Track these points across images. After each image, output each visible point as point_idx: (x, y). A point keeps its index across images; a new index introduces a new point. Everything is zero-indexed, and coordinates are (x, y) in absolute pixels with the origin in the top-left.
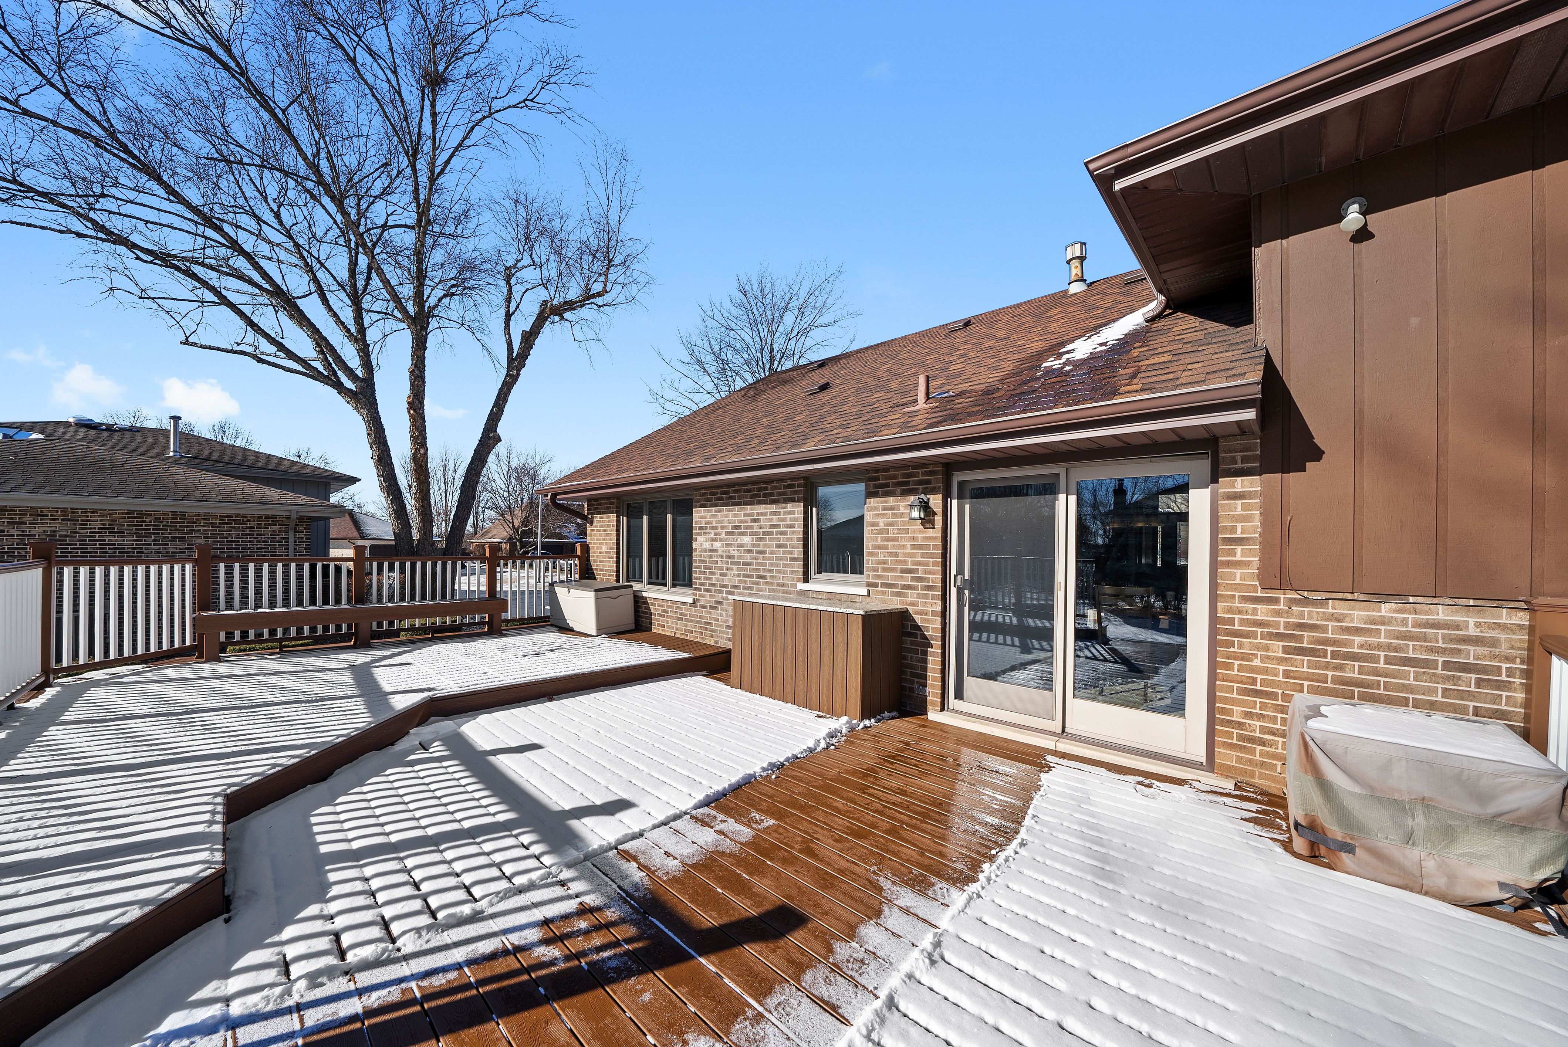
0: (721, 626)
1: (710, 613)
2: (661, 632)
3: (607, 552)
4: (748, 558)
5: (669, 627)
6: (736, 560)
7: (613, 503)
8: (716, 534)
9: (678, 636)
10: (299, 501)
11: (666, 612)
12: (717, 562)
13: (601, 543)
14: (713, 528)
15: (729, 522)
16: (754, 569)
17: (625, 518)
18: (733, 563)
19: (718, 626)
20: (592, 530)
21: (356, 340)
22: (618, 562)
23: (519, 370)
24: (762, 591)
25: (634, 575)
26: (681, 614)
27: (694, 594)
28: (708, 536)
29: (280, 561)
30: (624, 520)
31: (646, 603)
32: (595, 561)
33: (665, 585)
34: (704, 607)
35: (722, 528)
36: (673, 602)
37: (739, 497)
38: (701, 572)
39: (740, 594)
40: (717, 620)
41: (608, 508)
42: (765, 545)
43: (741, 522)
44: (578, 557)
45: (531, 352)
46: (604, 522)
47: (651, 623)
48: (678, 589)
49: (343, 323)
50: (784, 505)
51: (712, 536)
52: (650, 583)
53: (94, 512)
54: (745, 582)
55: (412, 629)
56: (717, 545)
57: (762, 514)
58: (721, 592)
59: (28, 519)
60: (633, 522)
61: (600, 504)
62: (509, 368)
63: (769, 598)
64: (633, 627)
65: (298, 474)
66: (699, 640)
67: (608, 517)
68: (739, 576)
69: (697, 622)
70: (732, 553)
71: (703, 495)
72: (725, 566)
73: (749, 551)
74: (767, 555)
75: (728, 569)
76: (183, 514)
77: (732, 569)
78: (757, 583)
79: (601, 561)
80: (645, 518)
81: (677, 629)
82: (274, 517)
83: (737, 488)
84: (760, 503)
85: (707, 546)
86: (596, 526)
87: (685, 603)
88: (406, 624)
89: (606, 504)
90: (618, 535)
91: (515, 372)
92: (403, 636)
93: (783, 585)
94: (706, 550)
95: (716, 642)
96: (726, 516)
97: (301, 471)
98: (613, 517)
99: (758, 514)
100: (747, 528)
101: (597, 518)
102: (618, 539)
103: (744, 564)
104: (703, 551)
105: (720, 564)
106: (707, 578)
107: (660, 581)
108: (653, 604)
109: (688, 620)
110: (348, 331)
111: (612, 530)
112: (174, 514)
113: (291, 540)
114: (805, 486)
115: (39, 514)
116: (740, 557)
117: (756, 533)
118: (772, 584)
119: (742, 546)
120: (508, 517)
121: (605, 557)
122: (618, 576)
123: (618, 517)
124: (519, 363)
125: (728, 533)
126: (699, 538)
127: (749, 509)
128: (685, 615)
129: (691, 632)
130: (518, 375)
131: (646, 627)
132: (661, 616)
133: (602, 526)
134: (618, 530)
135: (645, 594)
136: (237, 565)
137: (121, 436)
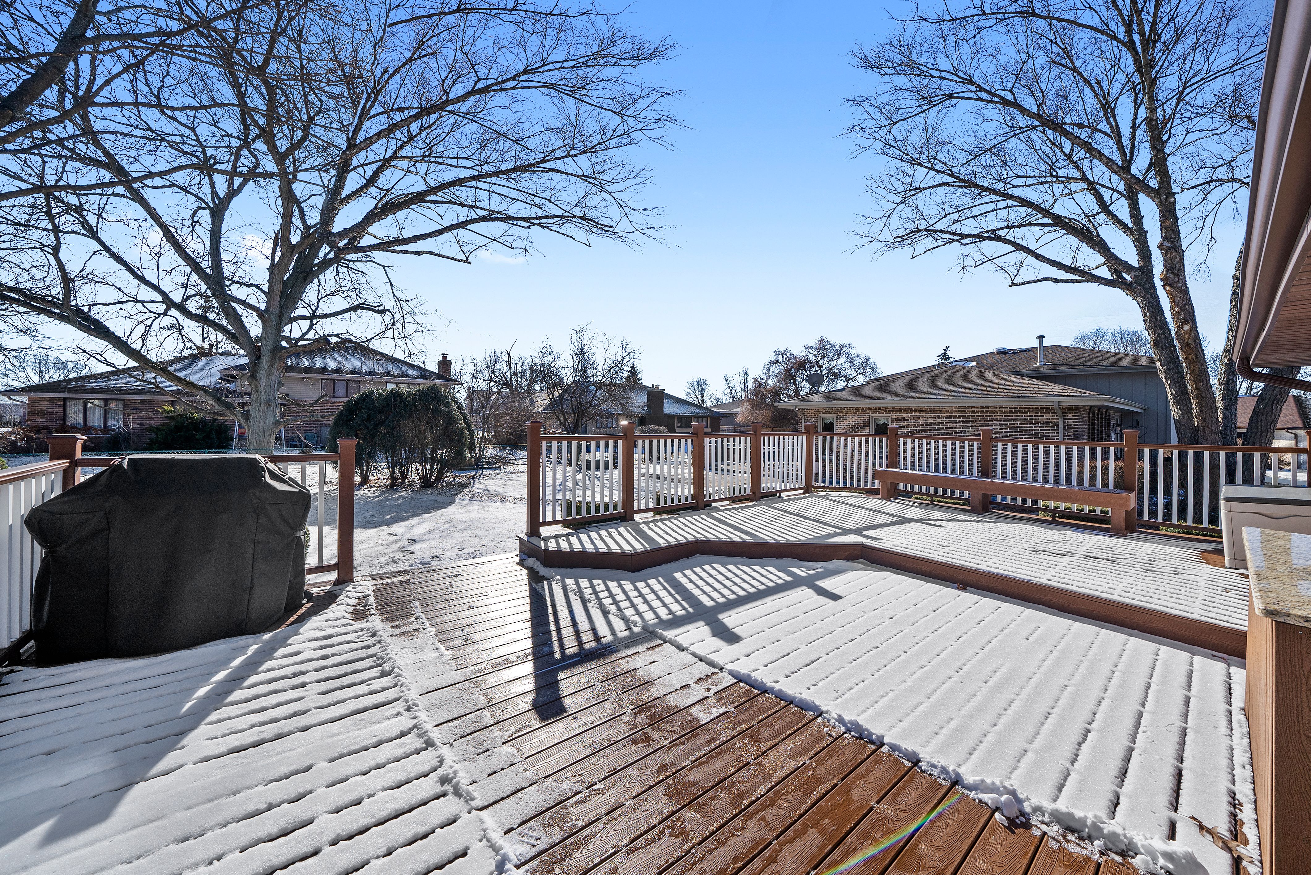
21: (1132, 233)
29: (1052, 443)
49: (1120, 222)
55: (1045, 509)
59: (917, 413)
76: (987, 407)
82: (1047, 407)
88: (1052, 504)
92: (1041, 516)
110: (1125, 226)
112: (982, 407)
113: (1061, 426)
136: (909, 440)
137: (1018, 356)
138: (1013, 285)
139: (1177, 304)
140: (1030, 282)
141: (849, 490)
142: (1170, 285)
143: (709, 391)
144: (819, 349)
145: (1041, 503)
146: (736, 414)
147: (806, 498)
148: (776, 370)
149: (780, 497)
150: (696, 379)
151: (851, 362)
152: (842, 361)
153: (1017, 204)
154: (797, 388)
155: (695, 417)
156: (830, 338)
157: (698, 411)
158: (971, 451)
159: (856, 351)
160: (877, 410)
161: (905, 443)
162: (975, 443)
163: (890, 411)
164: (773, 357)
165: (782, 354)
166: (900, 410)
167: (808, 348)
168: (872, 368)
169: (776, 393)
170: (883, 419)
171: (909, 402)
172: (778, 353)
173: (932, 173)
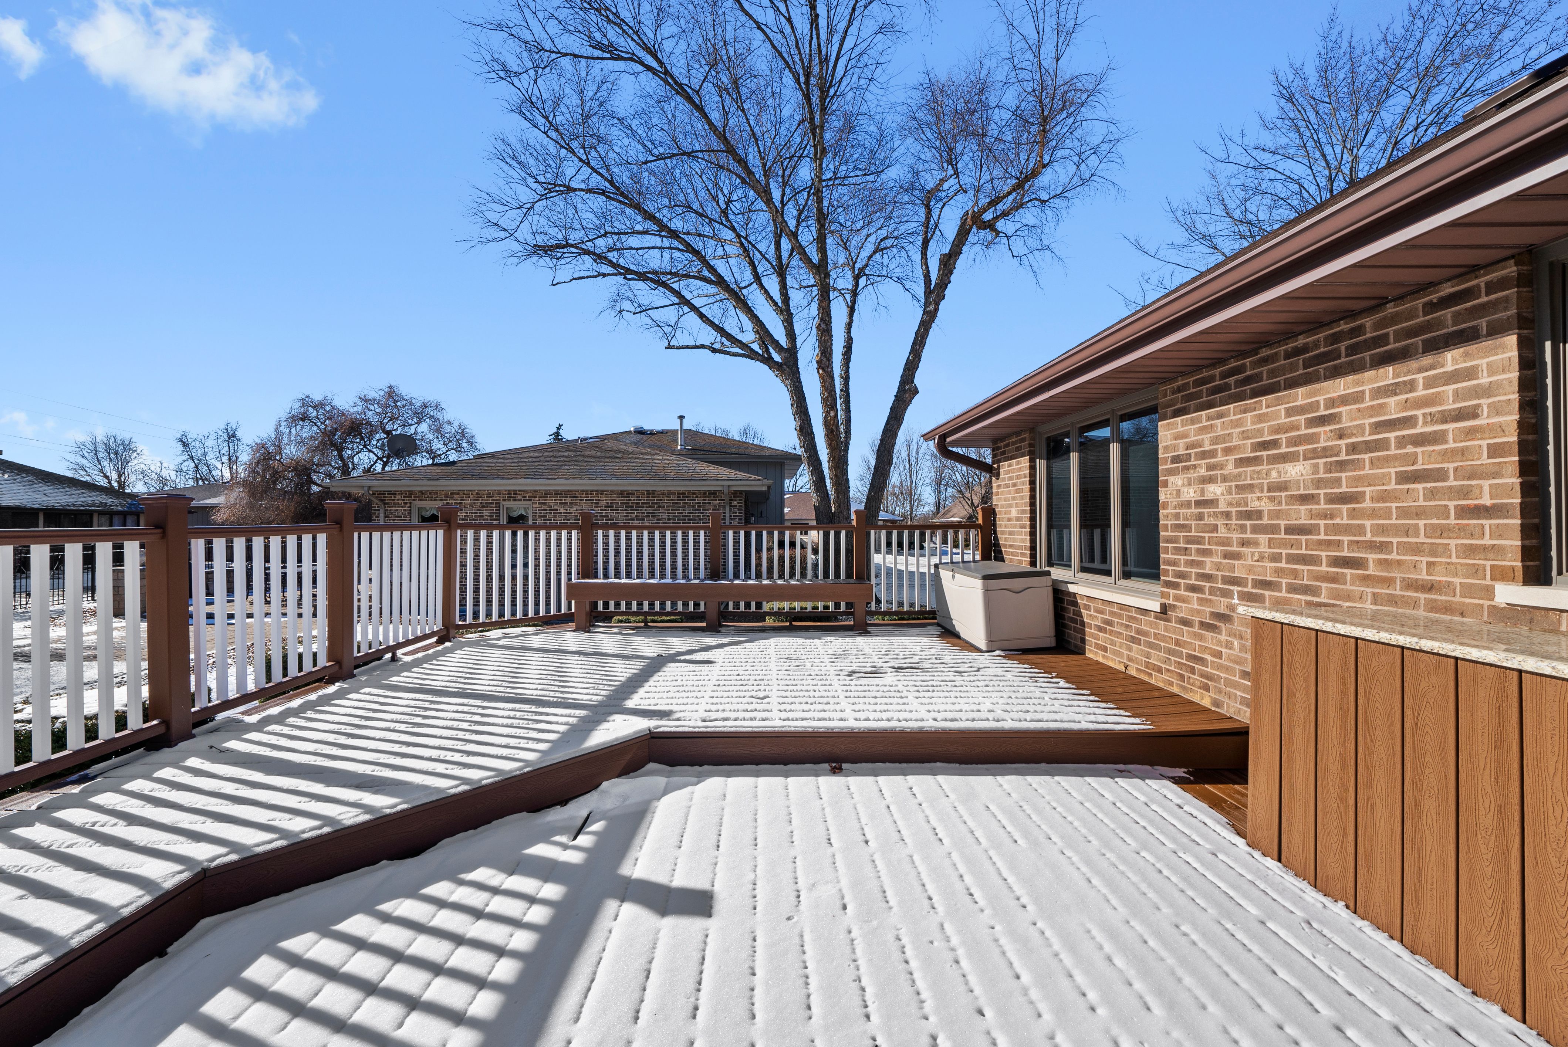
0: (1227, 669)
1: (1201, 638)
2: (1101, 660)
3: (1018, 519)
4: (1301, 514)
5: (1116, 653)
6: (1265, 521)
7: (1024, 440)
8: (1210, 467)
9: (1133, 672)
10: (732, 476)
11: (1109, 623)
12: (1215, 528)
13: (1010, 506)
14: (1204, 455)
15: (1245, 435)
16: (1320, 542)
17: (1044, 462)
18: (1256, 529)
19: (1219, 667)
20: (999, 486)
21: (782, 312)
22: (1033, 534)
23: (937, 304)
24: (1348, 597)
25: (1058, 557)
26: (1138, 632)
27: (1163, 595)
28: (1192, 474)
30: (1041, 465)
31: (1075, 604)
32: (1003, 533)
33: (1108, 573)
34: (1185, 622)
35: (1228, 451)
36: (1122, 606)
37: (1272, 374)
38: (1178, 550)
39: (1279, 605)
40: (1219, 655)
41: (1017, 449)
42: (1358, 480)
43: (1278, 430)
44: (979, 526)
45: (952, 278)
46: (1013, 471)
47: (1083, 641)
48: (1133, 583)
49: (771, 298)
50: (1427, 360)
51: (1203, 472)
52: (1084, 570)
53: (602, 492)
54: (1295, 574)
55: (778, 614)
56: (1215, 490)
57: (1344, 400)
58: (1227, 594)
59: (569, 500)
60: (1057, 465)
61: (1007, 445)
62: (927, 304)
63: (1375, 620)
64: (1051, 642)
65: (760, 457)
66: (1175, 690)
67: (1018, 463)
68: (1276, 558)
69: (1169, 651)
70: (1254, 505)
71: (1179, 390)
72: (1235, 536)
73: (1305, 499)
74: (1367, 504)
75: (1243, 543)
77: (1256, 544)
78: (1334, 579)
79: (1010, 533)
80: (1074, 457)
81: (1130, 659)
82: (713, 493)
83: (1265, 352)
84: (1336, 373)
85: (1191, 494)
86: (1004, 480)
87: (1145, 612)
88: (775, 605)
89: (1014, 443)
90: (1033, 490)
91: (932, 308)
92: (769, 622)
93: (1430, 587)
94: (1188, 504)
95: (1216, 703)
96: (1237, 424)
97: (762, 453)
98: (1025, 461)
99: (1331, 403)
100: (1294, 442)
101: (1005, 466)
102: (1033, 497)
103: (1290, 530)
104: (1181, 505)
105: (1222, 533)
106: (1192, 563)
107: (1097, 565)
108: (1087, 608)
109: (1151, 645)
110: (776, 304)
111: (1023, 483)
112: (648, 492)
113: (727, 515)
114: (1523, 280)
115: (574, 496)
116: (1277, 514)
117: (1326, 452)
118: (1389, 582)
119: (1282, 487)
120: (968, 495)
121: (1015, 526)
122: (1033, 556)
123: (1032, 461)
124: (938, 296)
125: (1241, 462)
126: (1171, 479)
127: (1301, 396)
128: (1145, 634)
129: (1159, 670)
130: (936, 310)
131: (1076, 646)
132: (1100, 629)
133: (1011, 478)
134: (1032, 483)
135: (1072, 588)
136: (612, 533)
137: (656, 437)
138: (669, 347)
139: (826, 390)
140: (687, 347)
141: (514, 623)
142: (823, 369)
143: (135, 464)
144: (387, 406)
145: (766, 607)
146: (213, 507)
147: (451, 650)
148: (307, 431)
149: (394, 659)
150: (100, 438)
151: (438, 431)
152: (424, 427)
153: (681, 247)
154: (345, 465)
155: (101, 513)
156: (407, 390)
157: (109, 500)
158: (696, 543)
159: (445, 416)
160: (512, 496)
161: (606, 536)
162: (702, 532)
163: (529, 497)
164: (297, 408)
165: (315, 407)
166: (546, 495)
167: (365, 400)
168: (469, 442)
169: (303, 471)
170: (519, 508)
171: (561, 484)
172: (306, 402)
173: (586, 170)
